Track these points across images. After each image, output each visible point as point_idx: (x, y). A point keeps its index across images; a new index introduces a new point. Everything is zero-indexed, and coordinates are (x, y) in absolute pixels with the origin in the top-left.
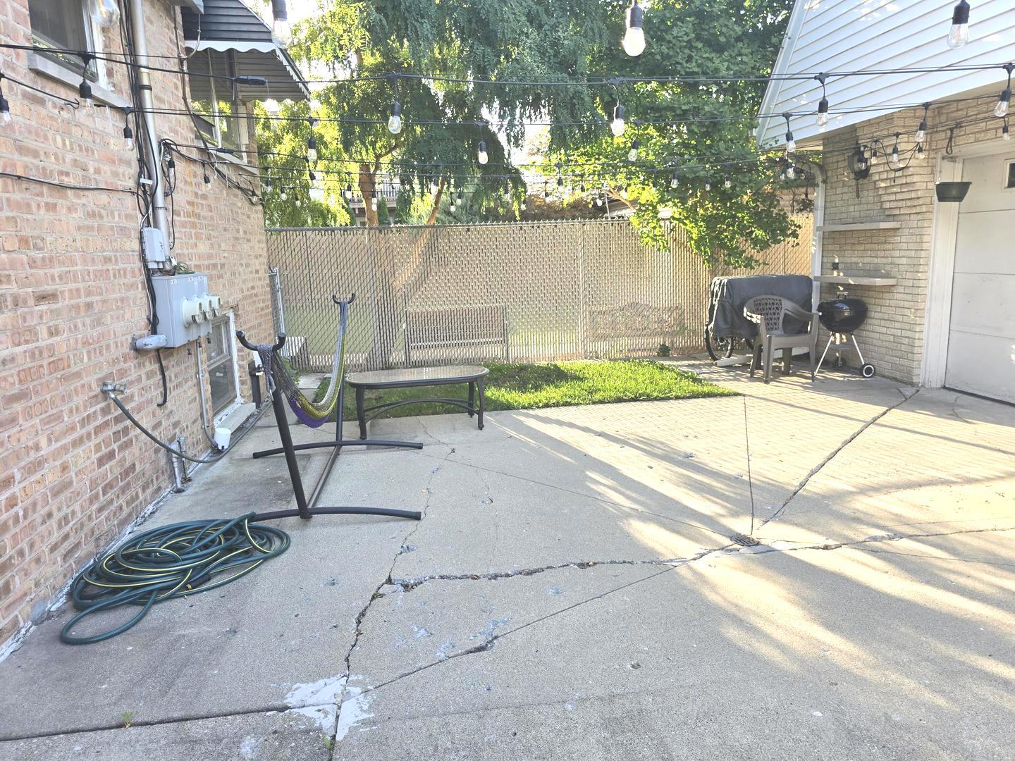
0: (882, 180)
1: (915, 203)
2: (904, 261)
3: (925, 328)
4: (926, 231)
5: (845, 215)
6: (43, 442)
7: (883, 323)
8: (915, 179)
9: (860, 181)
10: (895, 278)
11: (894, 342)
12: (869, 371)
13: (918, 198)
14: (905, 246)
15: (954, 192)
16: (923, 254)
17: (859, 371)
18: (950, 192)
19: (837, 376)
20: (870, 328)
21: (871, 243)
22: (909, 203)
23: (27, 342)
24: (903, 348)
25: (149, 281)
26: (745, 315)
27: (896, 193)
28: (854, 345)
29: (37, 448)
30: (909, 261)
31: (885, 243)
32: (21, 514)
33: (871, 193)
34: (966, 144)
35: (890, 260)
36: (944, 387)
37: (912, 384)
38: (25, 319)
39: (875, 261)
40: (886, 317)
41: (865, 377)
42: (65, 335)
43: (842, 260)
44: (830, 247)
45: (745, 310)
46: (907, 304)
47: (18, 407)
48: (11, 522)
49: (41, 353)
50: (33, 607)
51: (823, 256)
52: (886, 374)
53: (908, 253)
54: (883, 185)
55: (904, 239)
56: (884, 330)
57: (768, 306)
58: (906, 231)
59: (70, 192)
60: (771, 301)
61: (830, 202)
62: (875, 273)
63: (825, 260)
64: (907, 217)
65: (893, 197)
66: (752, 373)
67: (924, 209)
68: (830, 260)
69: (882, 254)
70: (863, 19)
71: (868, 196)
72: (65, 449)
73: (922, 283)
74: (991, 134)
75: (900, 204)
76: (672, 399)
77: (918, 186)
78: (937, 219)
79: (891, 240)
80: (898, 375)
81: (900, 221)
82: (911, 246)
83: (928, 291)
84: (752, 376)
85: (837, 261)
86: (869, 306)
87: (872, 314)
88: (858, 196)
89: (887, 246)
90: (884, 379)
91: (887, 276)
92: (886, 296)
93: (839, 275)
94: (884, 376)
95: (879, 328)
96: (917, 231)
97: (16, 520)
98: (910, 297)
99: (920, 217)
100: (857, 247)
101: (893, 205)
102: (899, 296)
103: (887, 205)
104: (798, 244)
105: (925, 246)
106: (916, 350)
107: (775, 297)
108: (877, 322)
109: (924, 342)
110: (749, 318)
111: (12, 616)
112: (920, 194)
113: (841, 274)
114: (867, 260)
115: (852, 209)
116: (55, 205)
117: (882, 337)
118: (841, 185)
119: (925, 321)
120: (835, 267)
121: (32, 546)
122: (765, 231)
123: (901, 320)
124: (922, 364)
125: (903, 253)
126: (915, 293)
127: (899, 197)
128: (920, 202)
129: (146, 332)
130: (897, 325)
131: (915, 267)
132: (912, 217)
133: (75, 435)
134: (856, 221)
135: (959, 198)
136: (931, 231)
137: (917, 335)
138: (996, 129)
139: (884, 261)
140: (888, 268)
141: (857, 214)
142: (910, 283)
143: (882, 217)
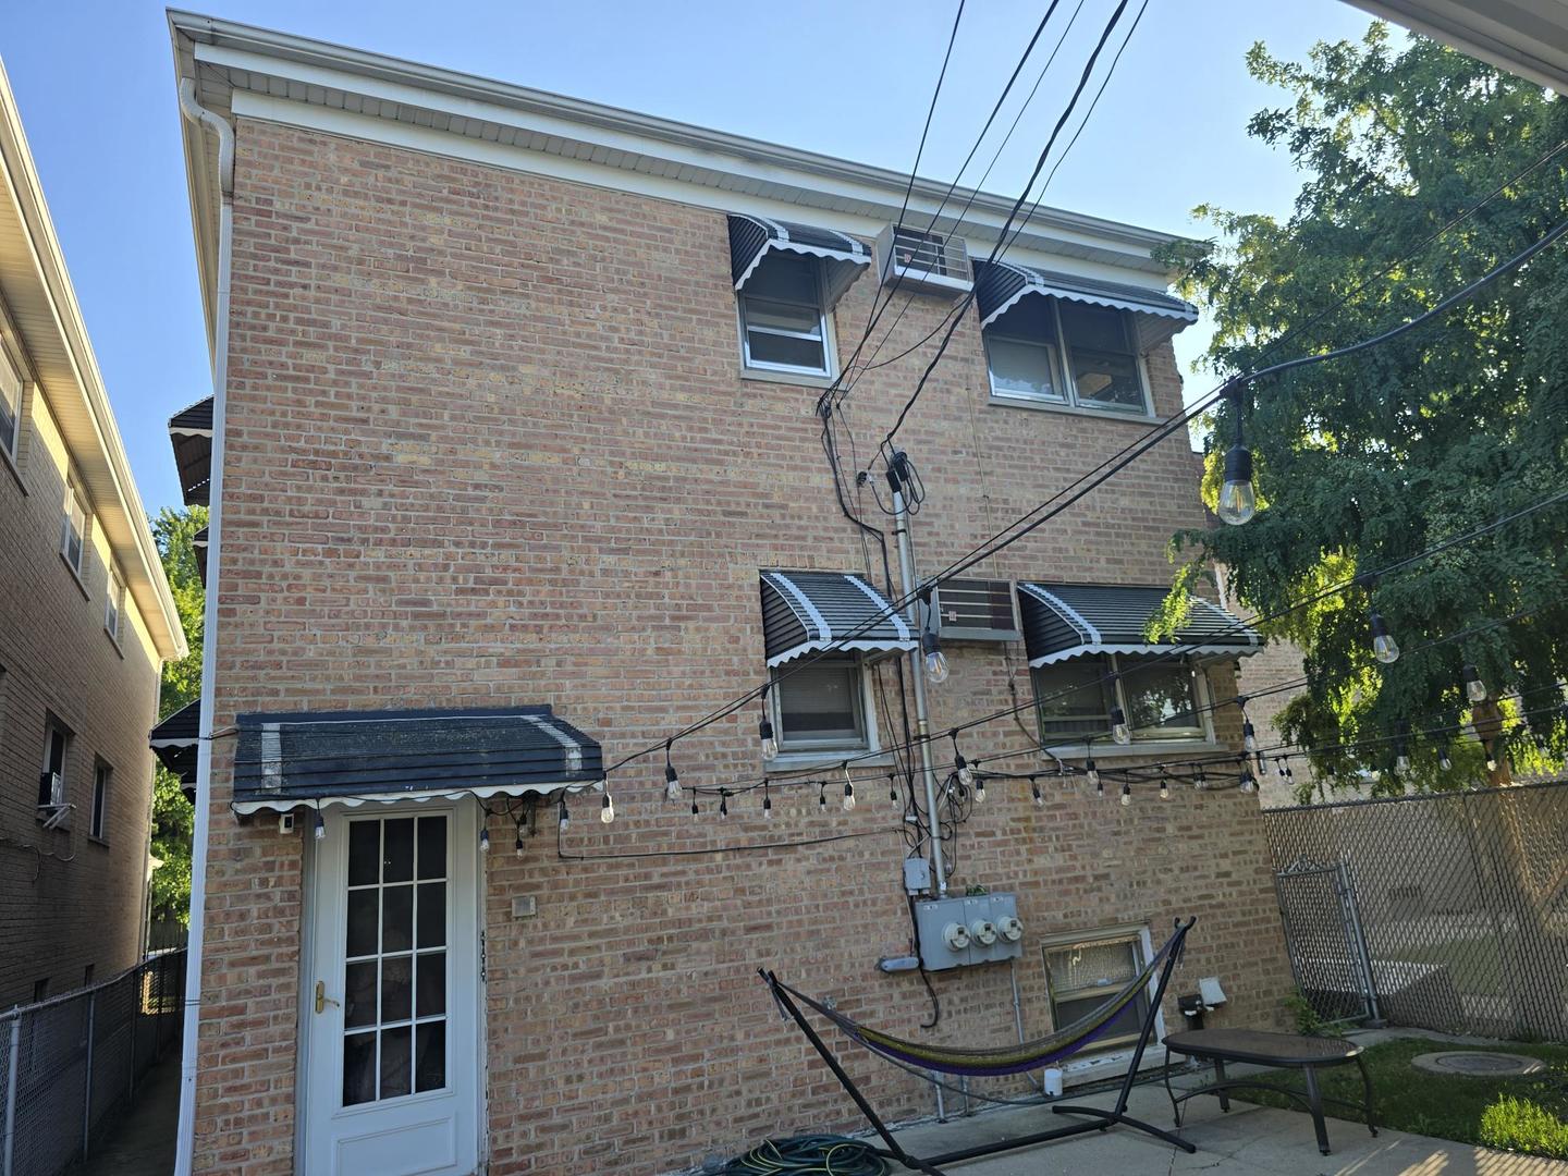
6: (740, 1036)
23: (732, 961)
25: (912, 907)
29: (732, 1038)
32: (706, 1083)
38: (732, 945)
42: (779, 956)
47: (717, 1006)
48: (695, 1087)
49: (746, 969)
50: (707, 1157)
59: (800, 847)
72: (766, 1046)
97: (701, 1086)
111: (684, 1155)
116: (781, 860)
121: (714, 1110)
129: (906, 954)
133: (778, 1036)
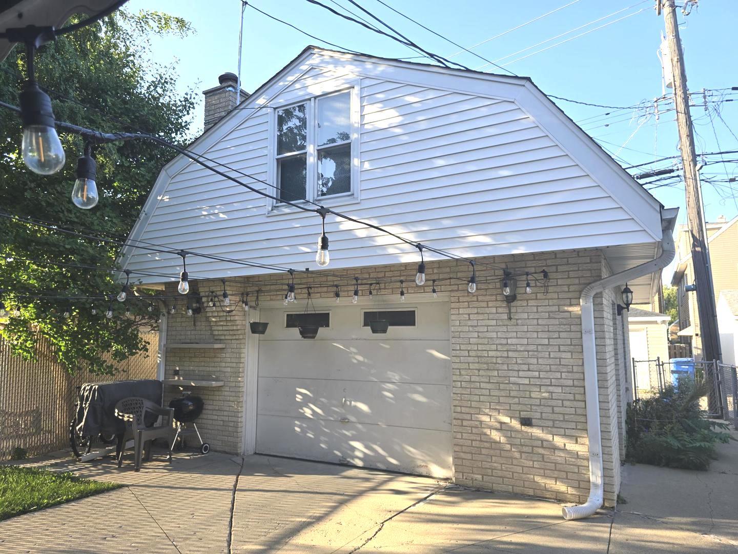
0: (214, 317)
1: (236, 333)
2: (229, 370)
3: (244, 414)
4: (243, 351)
5: (183, 337)
7: (215, 413)
8: (237, 318)
9: (196, 315)
10: (222, 381)
11: (223, 426)
12: (206, 449)
13: (238, 330)
14: (229, 360)
15: (261, 329)
16: (241, 365)
17: (199, 449)
18: (258, 328)
19: (183, 456)
20: (205, 417)
21: (205, 357)
22: (231, 333)
24: (230, 429)
26: (116, 415)
27: (222, 326)
28: (195, 431)
30: (232, 370)
31: (215, 357)
33: (203, 324)
34: (265, 301)
35: (218, 369)
36: (255, 453)
37: (237, 454)
39: (208, 369)
40: (217, 408)
41: (203, 454)
43: (181, 368)
44: (172, 359)
45: (116, 411)
46: (232, 399)
51: (166, 365)
52: (218, 449)
53: (231, 365)
54: (213, 319)
55: (228, 355)
56: (216, 417)
57: (133, 406)
58: (229, 350)
60: (135, 402)
61: (172, 327)
62: (208, 377)
63: (168, 368)
64: (230, 341)
65: (221, 328)
66: (120, 464)
67: (241, 337)
68: (171, 368)
69: (213, 365)
70: (203, 217)
71: (202, 325)
73: (241, 384)
74: (279, 297)
75: (225, 333)
76: (63, 503)
77: (238, 322)
78: (248, 344)
79: (219, 355)
80: (227, 449)
81: (224, 343)
82: (233, 360)
83: (244, 389)
84: (120, 467)
85: (178, 369)
86: (204, 401)
87: (206, 407)
88: (195, 325)
89: (216, 360)
90: (216, 453)
91: (217, 380)
92: (216, 393)
93: (179, 379)
94: (216, 451)
95: (211, 416)
96: (237, 351)
98: (233, 394)
99: (238, 342)
100: (194, 359)
101: (220, 333)
102: (226, 393)
103: (216, 333)
104: (148, 356)
105: (242, 360)
106: (239, 430)
107: (138, 398)
108: (210, 412)
109: (244, 423)
110: (120, 417)
112: (239, 327)
113: (181, 378)
114: (201, 369)
115: (189, 333)
117: (214, 423)
118: (180, 316)
119: (244, 409)
120: (176, 373)
122: (122, 346)
123: (228, 410)
124: (243, 440)
125: (228, 365)
126: (237, 392)
127: (225, 328)
128: (239, 332)
130: (226, 413)
131: (237, 373)
132: (233, 341)
134: (192, 341)
135: (263, 332)
136: (245, 351)
137: (240, 420)
138: (282, 295)
139: (214, 369)
140: (218, 374)
141: (193, 337)
142: (233, 384)
143: (212, 340)
